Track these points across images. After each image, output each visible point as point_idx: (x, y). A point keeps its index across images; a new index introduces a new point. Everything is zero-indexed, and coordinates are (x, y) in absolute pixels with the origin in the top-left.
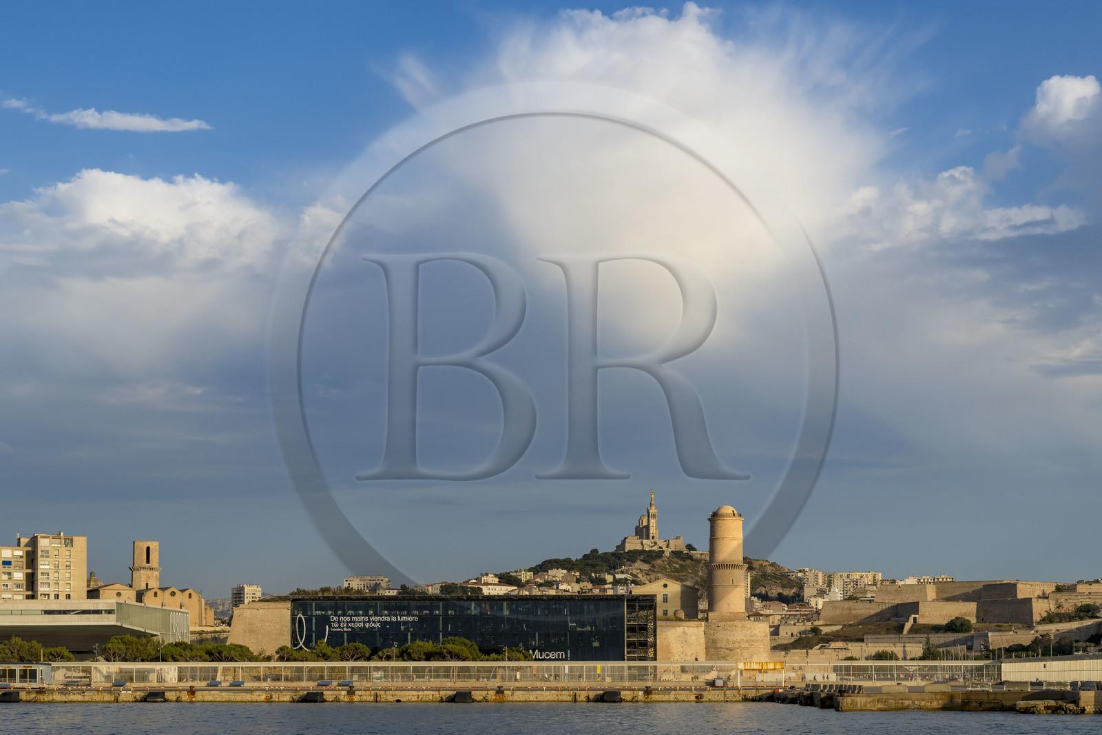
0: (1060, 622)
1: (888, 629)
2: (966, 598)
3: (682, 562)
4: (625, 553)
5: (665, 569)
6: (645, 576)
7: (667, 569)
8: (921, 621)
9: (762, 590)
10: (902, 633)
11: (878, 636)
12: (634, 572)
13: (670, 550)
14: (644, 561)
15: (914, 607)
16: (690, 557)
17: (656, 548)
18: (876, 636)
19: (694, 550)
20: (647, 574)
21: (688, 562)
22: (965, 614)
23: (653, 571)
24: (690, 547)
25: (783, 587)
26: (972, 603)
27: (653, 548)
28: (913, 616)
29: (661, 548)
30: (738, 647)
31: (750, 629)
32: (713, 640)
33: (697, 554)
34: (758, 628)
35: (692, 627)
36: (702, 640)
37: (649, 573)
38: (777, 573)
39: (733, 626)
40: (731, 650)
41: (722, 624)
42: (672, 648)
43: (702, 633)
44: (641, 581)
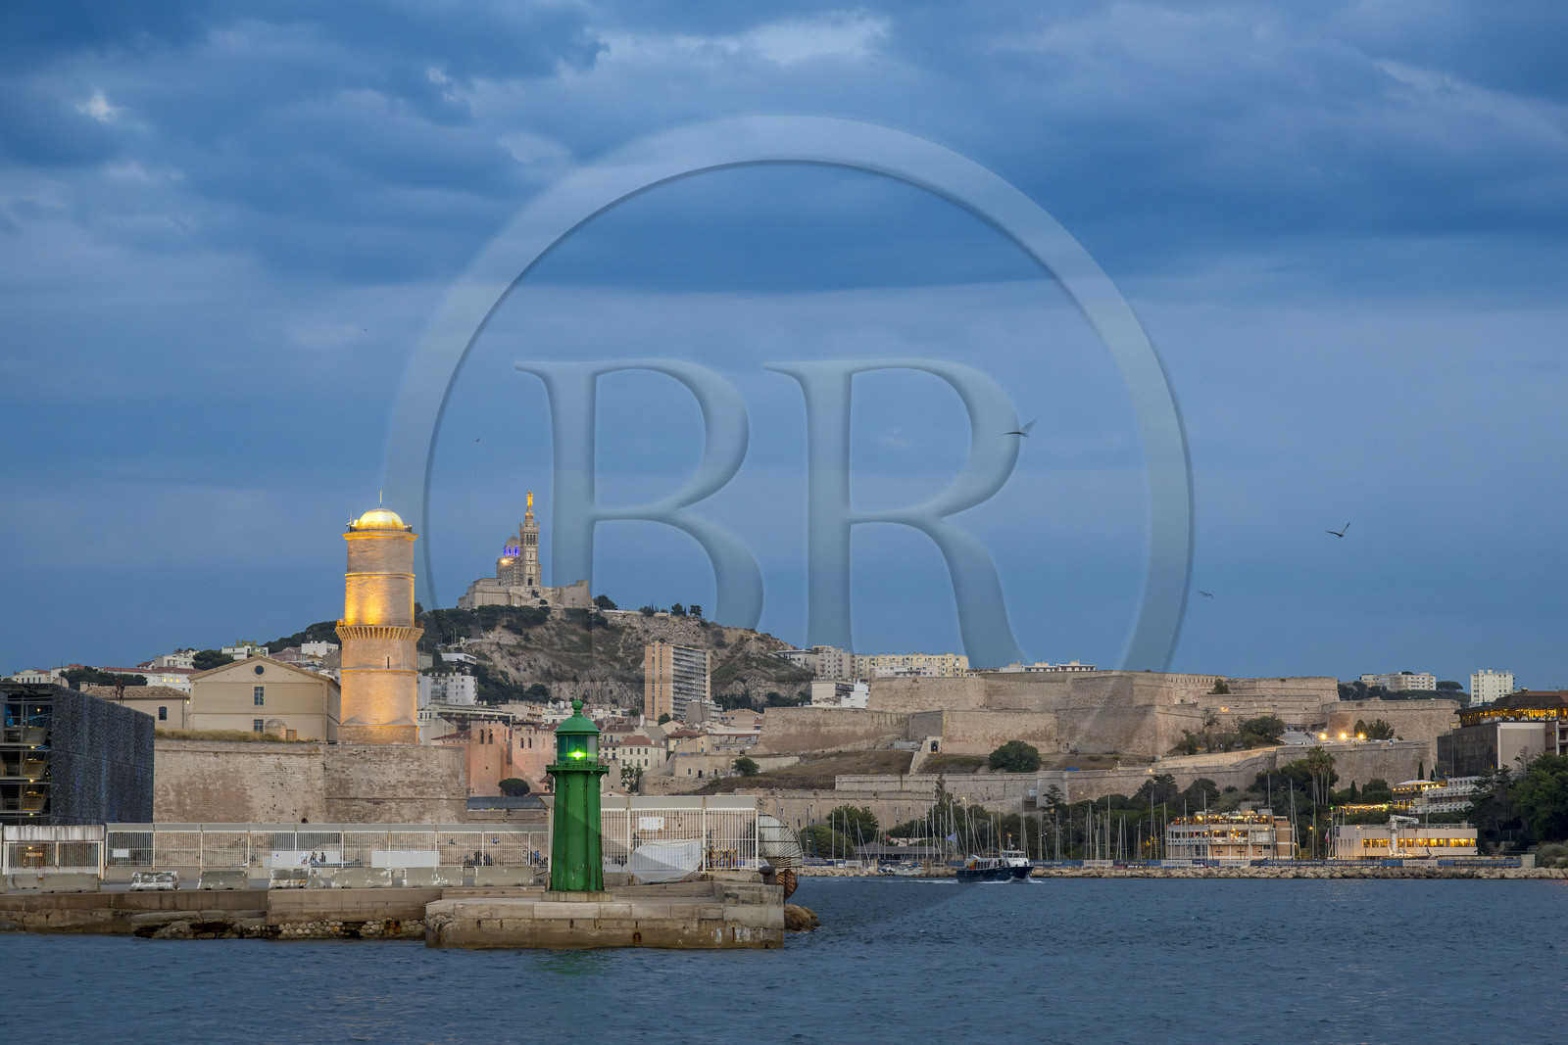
0: (1209, 751)
1: (882, 765)
3: (585, 631)
4: (473, 611)
5: (551, 644)
6: (508, 658)
7: (554, 644)
8: (946, 748)
10: (908, 772)
11: (861, 778)
12: (485, 649)
13: (563, 607)
14: (509, 627)
15: (931, 722)
16: (602, 622)
17: (534, 603)
18: (858, 778)
19: (613, 606)
20: (511, 654)
21: (596, 632)
22: (1033, 736)
23: (525, 648)
24: (604, 602)
25: (780, 680)
27: (529, 604)
28: (931, 738)
29: (543, 602)
30: (391, 796)
31: (419, 759)
32: (340, 783)
33: (616, 615)
34: (436, 758)
35: (296, 755)
36: (319, 782)
37: (517, 651)
38: (769, 654)
39: (382, 753)
40: (377, 802)
41: (360, 748)
42: (250, 796)
43: (320, 768)
44: (495, 666)
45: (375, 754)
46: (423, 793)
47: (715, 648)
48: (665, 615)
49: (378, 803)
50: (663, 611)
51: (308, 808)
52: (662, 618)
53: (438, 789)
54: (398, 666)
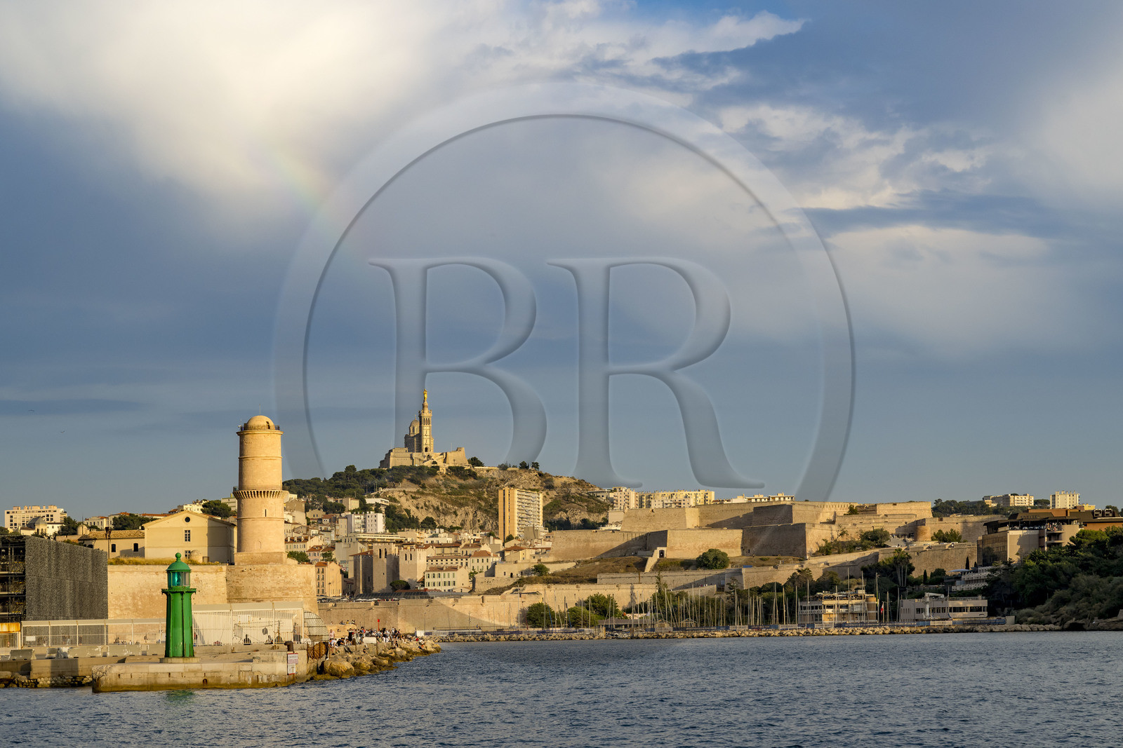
0: (839, 553)
1: (628, 566)
2: (733, 524)
3: (461, 482)
4: (388, 470)
5: (439, 490)
8: (669, 555)
9: (562, 515)
10: (644, 571)
11: (614, 575)
13: (447, 466)
14: (412, 481)
15: (660, 538)
17: (428, 464)
18: (612, 576)
19: (480, 464)
20: (413, 498)
21: (471, 481)
22: (726, 546)
23: (422, 494)
24: (475, 462)
26: (735, 531)
27: (425, 464)
28: (659, 549)
29: (435, 463)
30: (267, 597)
31: (285, 573)
32: (236, 589)
33: (483, 470)
35: (208, 572)
36: (223, 589)
37: (417, 496)
38: (583, 493)
39: (261, 570)
40: (259, 600)
41: (248, 568)
43: (223, 580)
44: (401, 506)
45: (257, 570)
47: (547, 490)
48: (515, 469)
50: (514, 467)
52: (512, 471)
54: (272, 515)
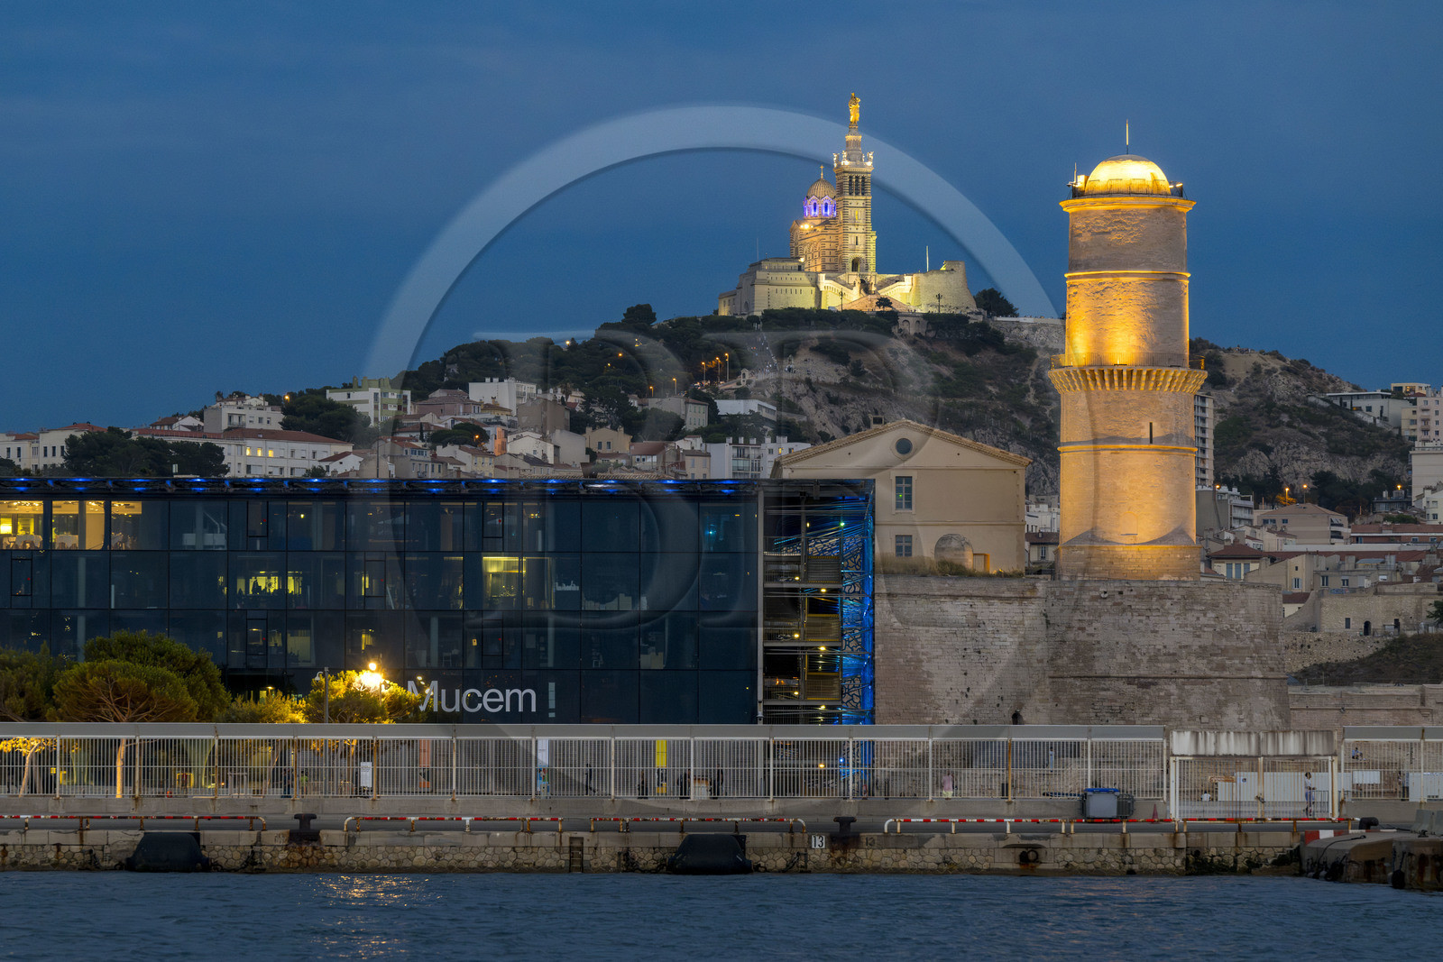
4: (755, 320)
5: (901, 380)
6: (827, 408)
7: (908, 381)
9: (1258, 465)
13: (919, 313)
14: (824, 351)
16: (995, 340)
17: (865, 305)
19: (1009, 310)
20: (834, 401)
21: (986, 357)
23: (857, 389)
24: (994, 302)
25: (1336, 451)
27: (856, 306)
29: (884, 302)
30: (1168, 673)
31: (1215, 606)
32: (1077, 649)
33: (1016, 326)
34: (1244, 604)
35: (1000, 599)
36: (1039, 647)
37: (844, 395)
38: (1312, 399)
39: (1151, 596)
40: (1145, 683)
41: (1112, 587)
42: (929, 674)
43: (1039, 623)
45: (1140, 597)
46: (1222, 667)
49: (1146, 686)
51: (1021, 694)
53: (1248, 660)
54: (1167, 439)
